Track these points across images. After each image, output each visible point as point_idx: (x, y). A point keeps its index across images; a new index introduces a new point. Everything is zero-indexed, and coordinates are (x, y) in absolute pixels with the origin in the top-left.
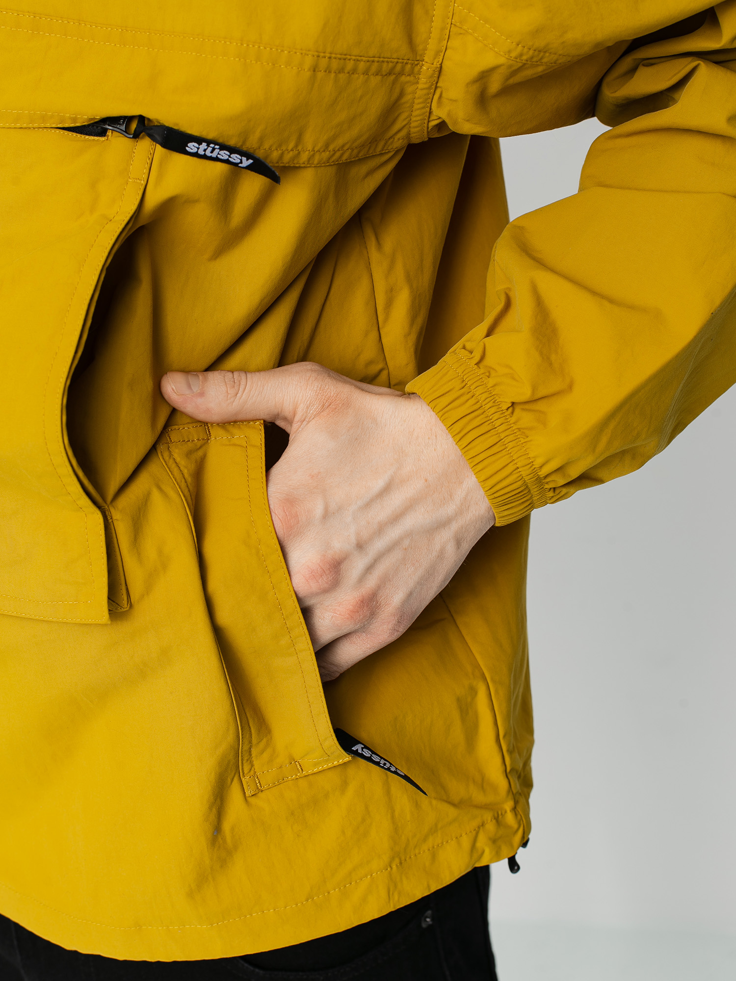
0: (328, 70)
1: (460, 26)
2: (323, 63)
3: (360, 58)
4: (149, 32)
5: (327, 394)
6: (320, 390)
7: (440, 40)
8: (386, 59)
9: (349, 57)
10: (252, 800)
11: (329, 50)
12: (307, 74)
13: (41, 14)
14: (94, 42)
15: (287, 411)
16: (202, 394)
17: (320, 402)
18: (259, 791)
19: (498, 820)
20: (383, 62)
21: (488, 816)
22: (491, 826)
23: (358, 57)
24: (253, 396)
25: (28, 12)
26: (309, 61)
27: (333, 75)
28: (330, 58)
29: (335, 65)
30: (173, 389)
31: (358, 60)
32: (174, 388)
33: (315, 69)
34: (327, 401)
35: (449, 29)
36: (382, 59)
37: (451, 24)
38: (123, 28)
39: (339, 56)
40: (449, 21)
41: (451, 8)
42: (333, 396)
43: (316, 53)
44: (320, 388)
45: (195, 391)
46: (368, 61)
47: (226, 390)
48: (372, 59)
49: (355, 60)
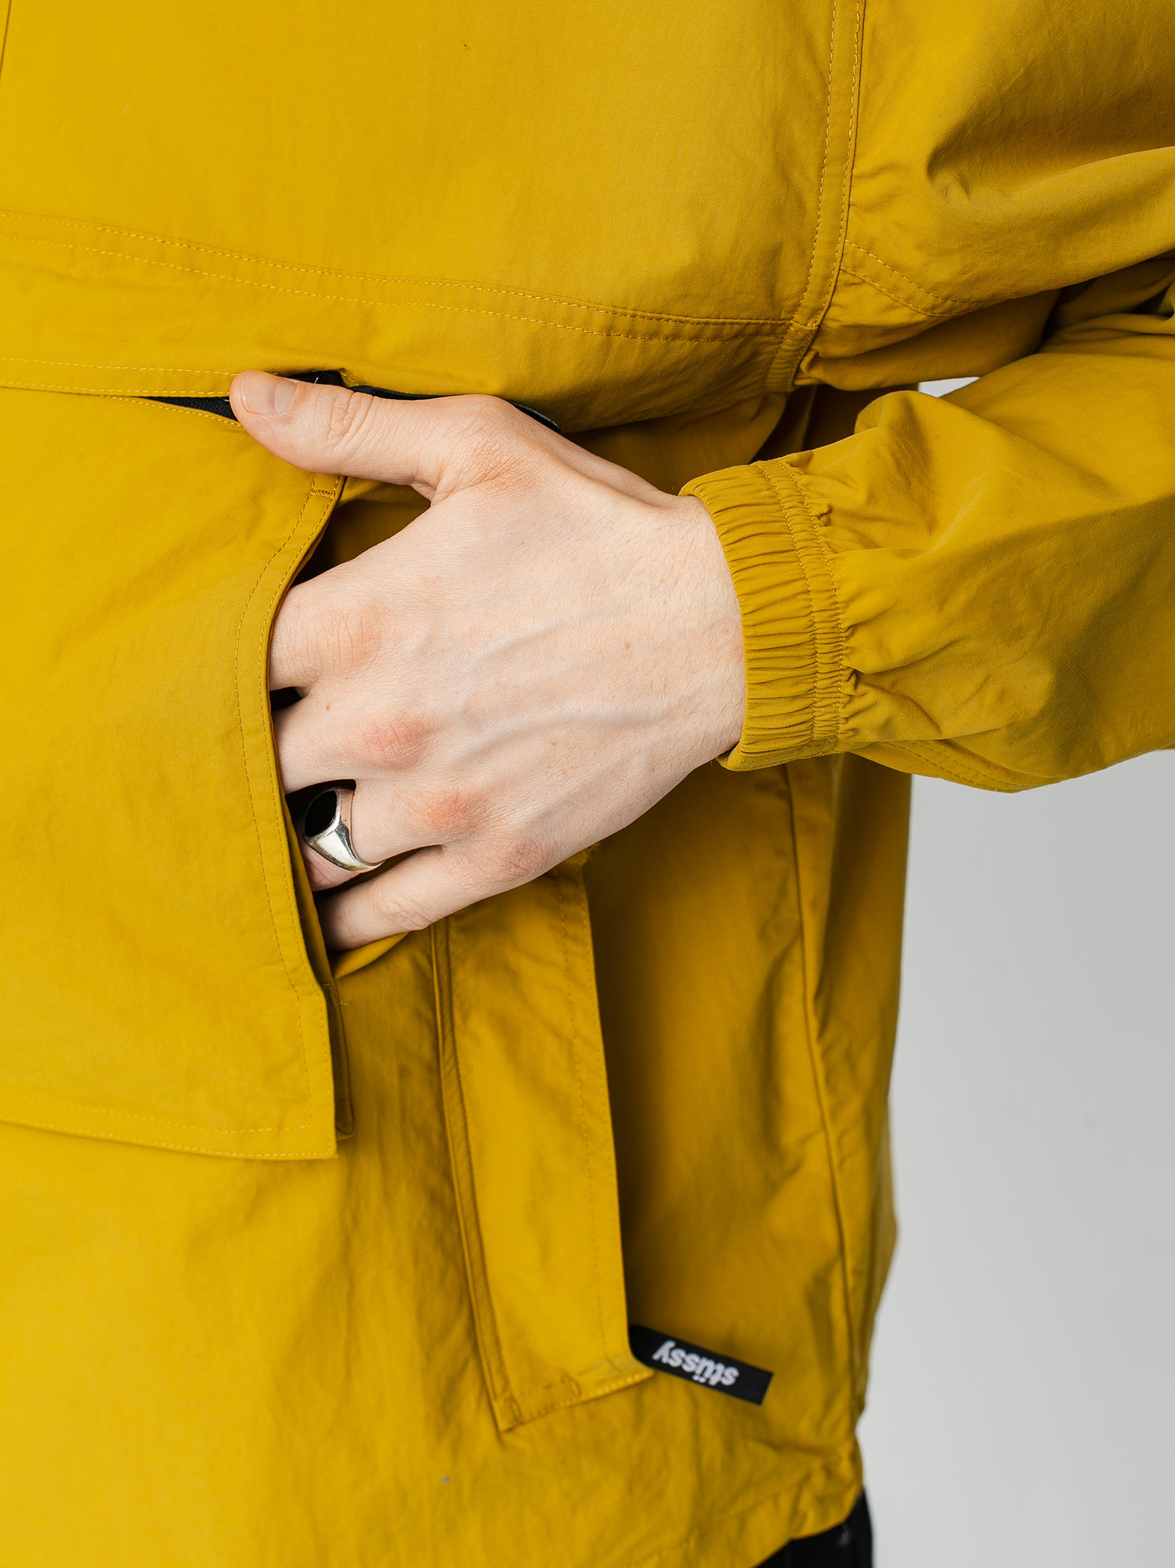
0: (631, 333)
1: (853, 273)
2: (623, 322)
3: (684, 319)
4: (363, 277)
5: (495, 458)
6: (482, 450)
7: (821, 294)
8: (729, 321)
9: (666, 316)
10: (508, 1438)
11: (632, 305)
12: (597, 339)
13: (199, 244)
14: (277, 288)
15: (427, 470)
16: (287, 420)
17: (479, 468)
18: (518, 1421)
19: (829, 1472)
20: (723, 323)
21: (816, 1464)
22: (818, 1480)
23: (680, 318)
24: (371, 441)
25: (181, 239)
26: (599, 319)
27: (639, 341)
28: (634, 316)
29: (642, 326)
30: (242, 399)
31: (680, 322)
32: (244, 399)
33: (609, 330)
34: (492, 469)
35: (835, 278)
36: (721, 320)
37: (840, 269)
38: (324, 270)
39: (649, 315)
40: (836, 265)
41: (840, 246)
42: (505, 463)
43: (611, 308)
44: (484, 446)
45: (278, 411)
46: (698, 323)
47: (328, 421)
48: (705, 320)
49: (675, 321)
